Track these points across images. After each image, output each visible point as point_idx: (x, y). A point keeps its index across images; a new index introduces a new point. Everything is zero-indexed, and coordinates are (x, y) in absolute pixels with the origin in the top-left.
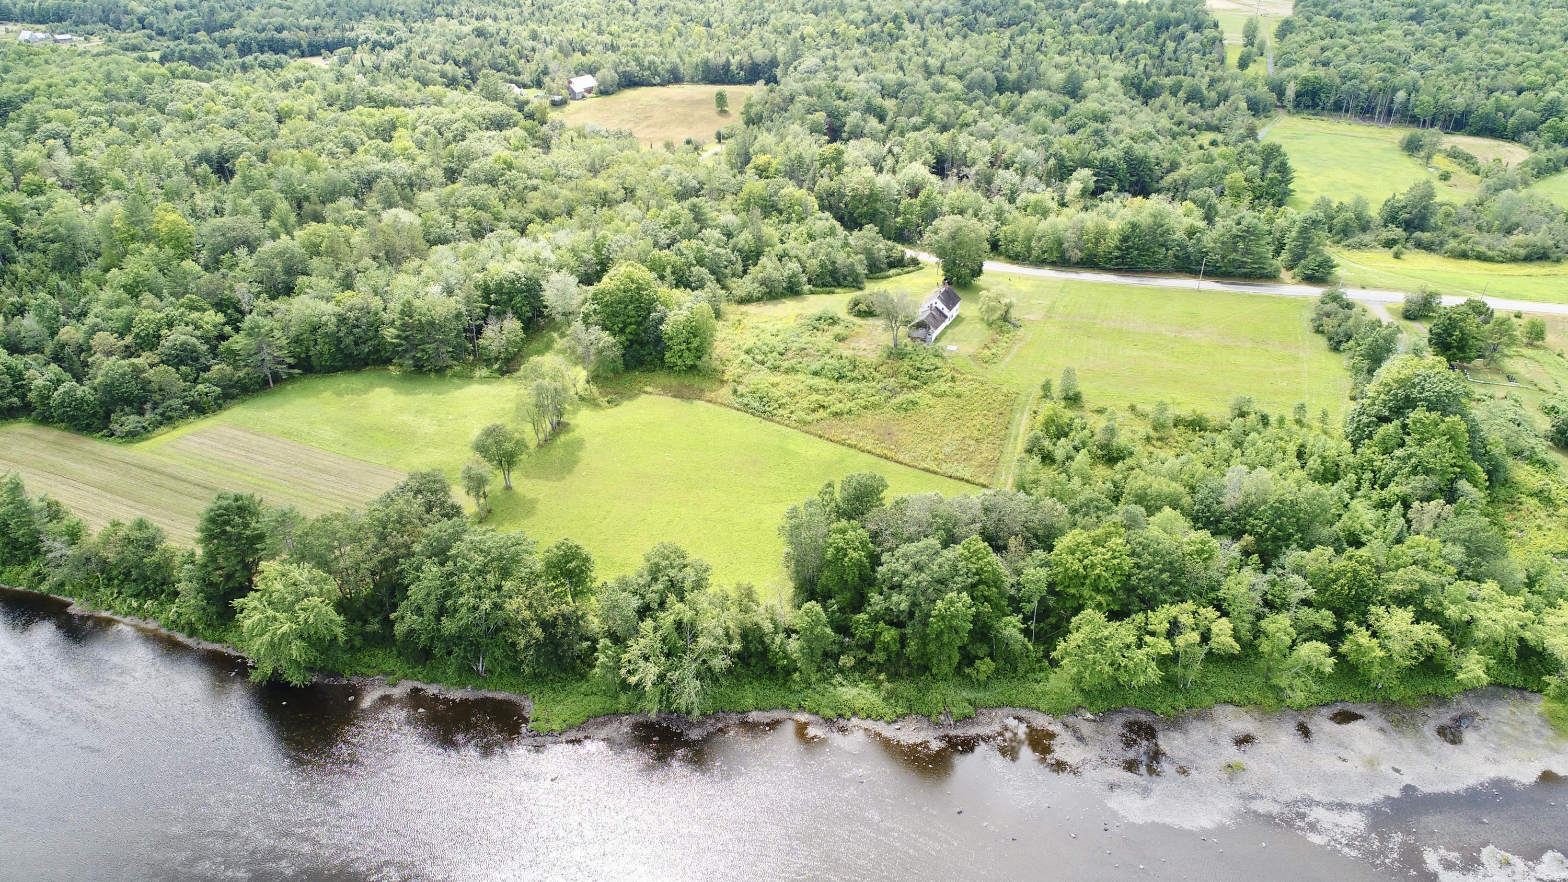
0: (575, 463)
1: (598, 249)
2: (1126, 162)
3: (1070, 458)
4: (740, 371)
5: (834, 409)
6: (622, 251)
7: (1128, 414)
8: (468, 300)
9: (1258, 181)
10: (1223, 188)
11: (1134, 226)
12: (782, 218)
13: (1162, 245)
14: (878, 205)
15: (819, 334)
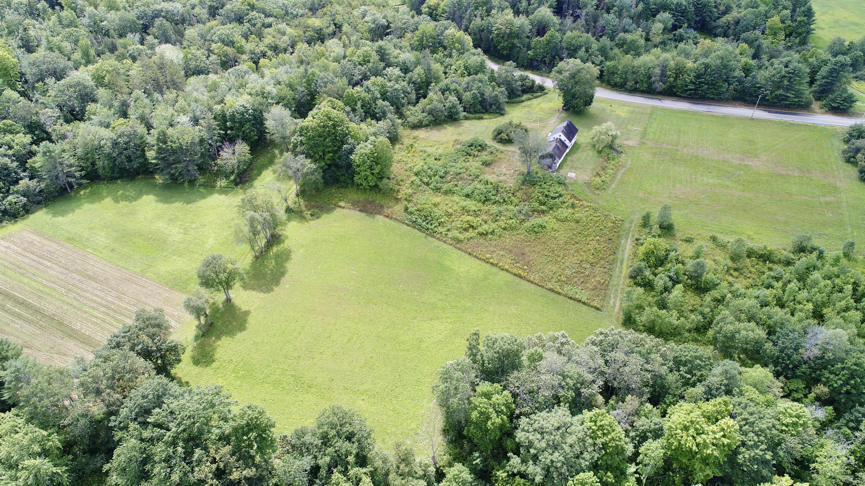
0: (283, 274)
1: (309, 82)
2: (694, 5)
3: (666, 289)
4: (410, 191)
5: (480, 230)
6: (325, 87)
7: (710, 244)
8: (210, 129)
9: (788, 22)
10: (765, 28)
11: (707, 66)
12: (446, 53)
13: (725, 81)
14: (516, 41)
15: (471, 159)
